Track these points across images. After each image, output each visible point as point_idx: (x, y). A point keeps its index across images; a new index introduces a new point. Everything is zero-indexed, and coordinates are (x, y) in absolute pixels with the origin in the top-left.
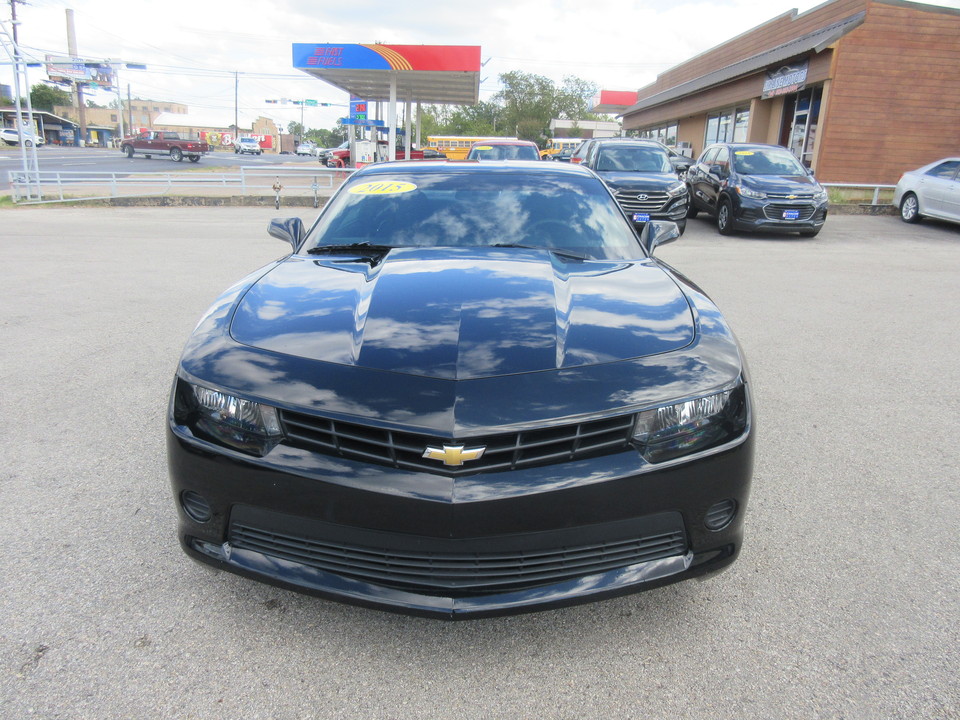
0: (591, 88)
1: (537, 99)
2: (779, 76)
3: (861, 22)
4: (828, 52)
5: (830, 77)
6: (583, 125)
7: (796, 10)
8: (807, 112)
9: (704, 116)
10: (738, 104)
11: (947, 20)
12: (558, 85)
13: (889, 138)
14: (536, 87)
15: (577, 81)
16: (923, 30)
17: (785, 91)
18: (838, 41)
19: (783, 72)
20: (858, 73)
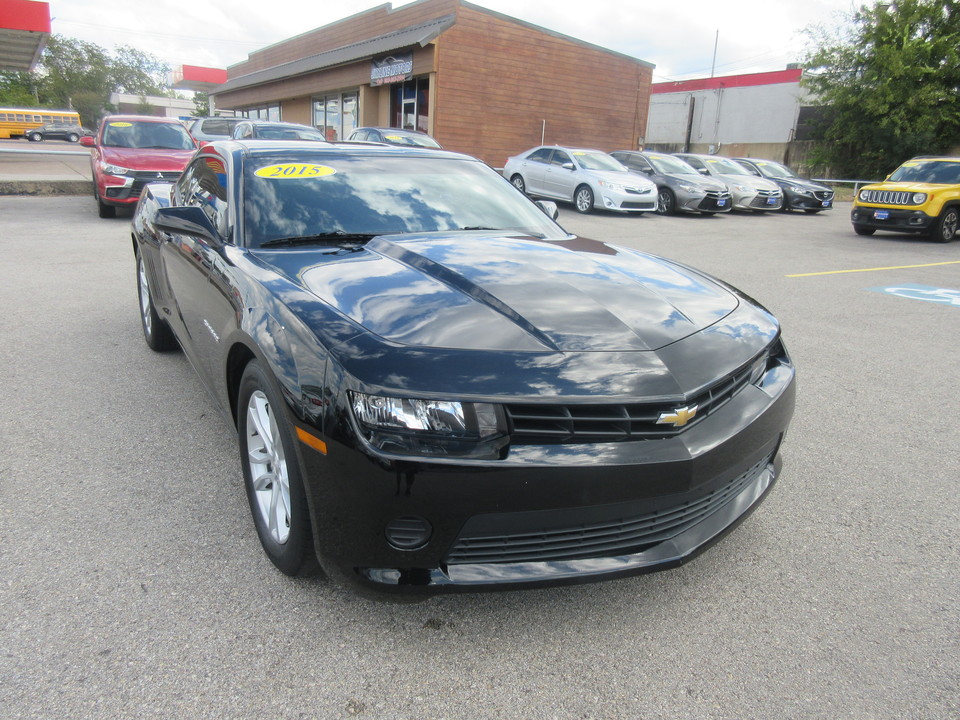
0: (150, 59)
1: (88, 68)
2: (385, 65)
3: (454, 23)
4: (430, 47)
5: (435, 70)
6: (152, 101)
7: (389, 5)
8: (414, 101)
9: (308, 100)
10: (343, 89)
11: (516, 28)
12: (112, 54)
13: (485, 127)
14: (86, 56)
15: (133, 52)
16: (500, 35)
17: (393, 80)
18: (437, 38)
19: (389, 62)
20: (455, 69)
